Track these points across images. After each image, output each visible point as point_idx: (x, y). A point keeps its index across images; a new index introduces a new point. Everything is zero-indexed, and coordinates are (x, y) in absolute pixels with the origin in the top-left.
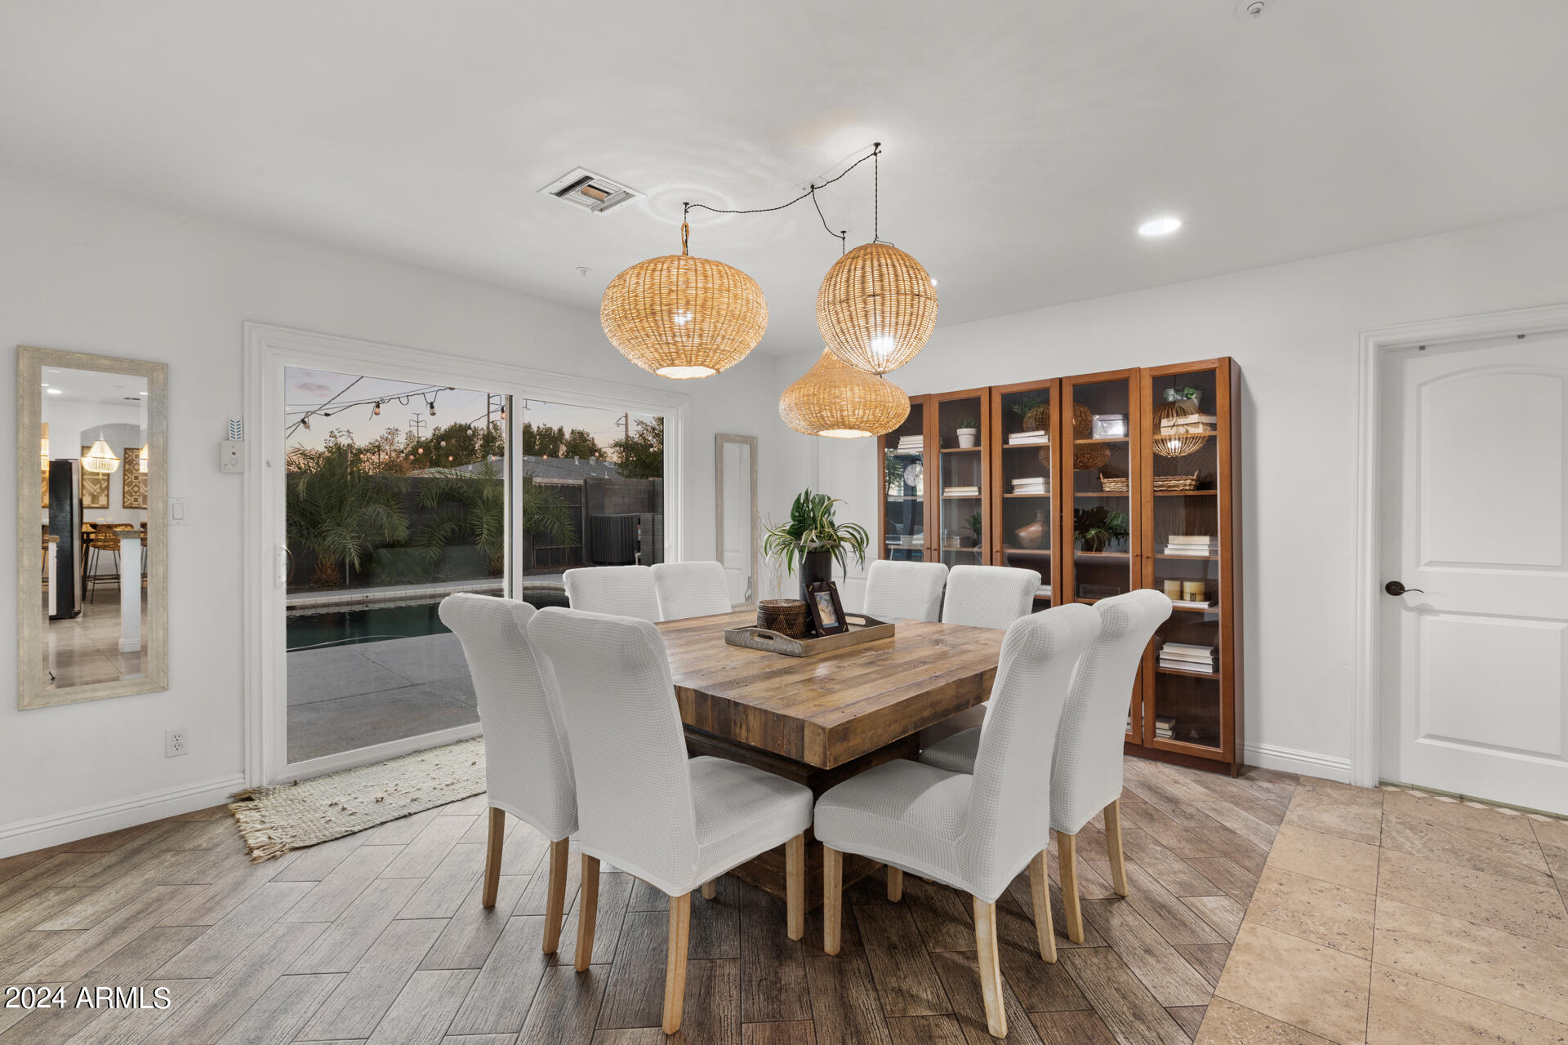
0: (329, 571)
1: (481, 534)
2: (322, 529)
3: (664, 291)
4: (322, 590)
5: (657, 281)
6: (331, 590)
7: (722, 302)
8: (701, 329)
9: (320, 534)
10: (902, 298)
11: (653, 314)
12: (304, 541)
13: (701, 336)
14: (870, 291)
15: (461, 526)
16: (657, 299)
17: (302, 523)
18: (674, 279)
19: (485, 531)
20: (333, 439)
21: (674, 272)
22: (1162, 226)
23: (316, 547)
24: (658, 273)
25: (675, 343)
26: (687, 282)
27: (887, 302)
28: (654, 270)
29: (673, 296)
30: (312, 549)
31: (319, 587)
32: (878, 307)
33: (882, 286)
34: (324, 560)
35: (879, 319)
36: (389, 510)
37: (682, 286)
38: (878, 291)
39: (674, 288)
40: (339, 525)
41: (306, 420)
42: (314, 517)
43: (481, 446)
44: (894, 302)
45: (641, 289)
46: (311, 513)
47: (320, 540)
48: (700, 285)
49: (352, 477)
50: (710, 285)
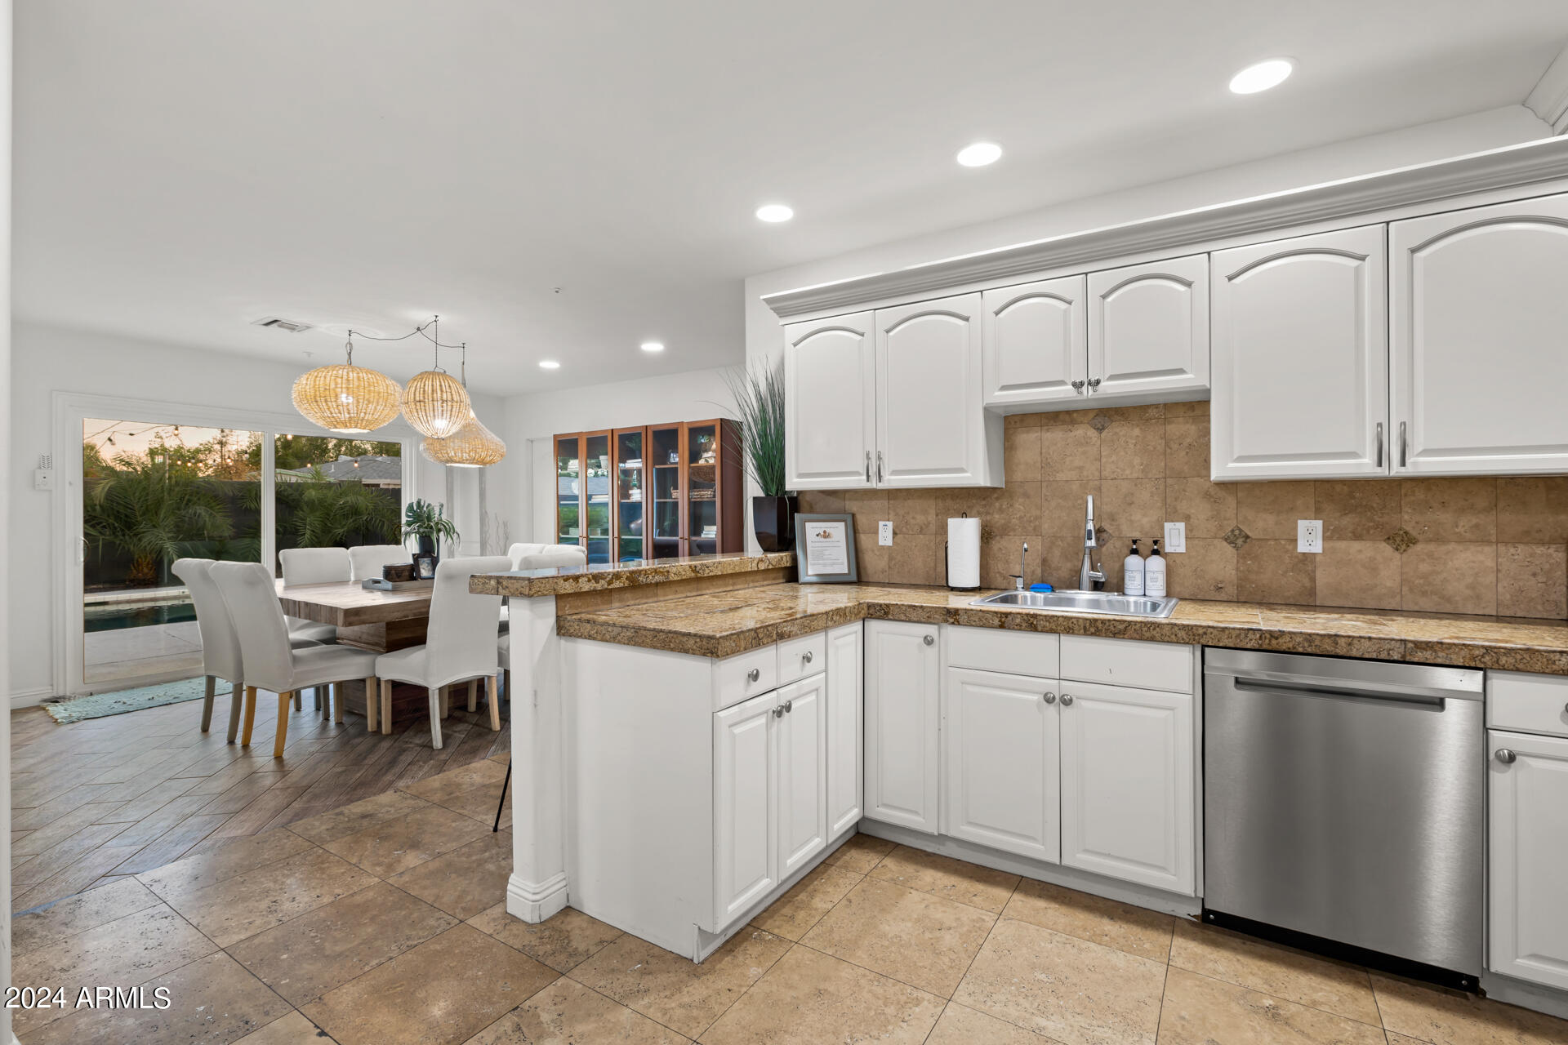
0: (146, 570)
1: (304, 534)
2: (138, 530)
3: (322, 389)
4: (138, 588)
5: (317, 383)
6: (148, 588)
7: (359, 395)
8: (348, 409)
9: (136, 535)
10: (435, 403)
11: (316, 401)
12: (118, 542)
13: (349, 413)
14: (418, 399)
15: (285, 527)
16: (318, 393)
17: (116, 525)
18: (328, 382)
19: (308, 532)
20: (159, 440)
21: (328, 379)
22: (653, 347)
23: (132, 547)
24: (318, 379)
25: (333, 417)
26: (336, 384)
27: (427, 405)
28: (316, 377)
29: (327, 393)
30: (126, 548)
31: (135, 585)
32: (423, 408)
33: (424, 397)
34: (140, 560)
35: (424, 414)
36: (210, 511)
37: (333, 386)
38: (422, 399)
39: (328, 388)
40: (154, 526)
41: (112, 438)
42: (129, 520)
43: (335, 445)
44: (431, 405)
45: (308, 387)
46: (126, 516)
47: (135, 540)
48: (344, 386)
49: (170, 482)
50: (351, 386)
